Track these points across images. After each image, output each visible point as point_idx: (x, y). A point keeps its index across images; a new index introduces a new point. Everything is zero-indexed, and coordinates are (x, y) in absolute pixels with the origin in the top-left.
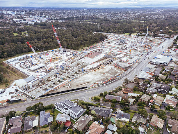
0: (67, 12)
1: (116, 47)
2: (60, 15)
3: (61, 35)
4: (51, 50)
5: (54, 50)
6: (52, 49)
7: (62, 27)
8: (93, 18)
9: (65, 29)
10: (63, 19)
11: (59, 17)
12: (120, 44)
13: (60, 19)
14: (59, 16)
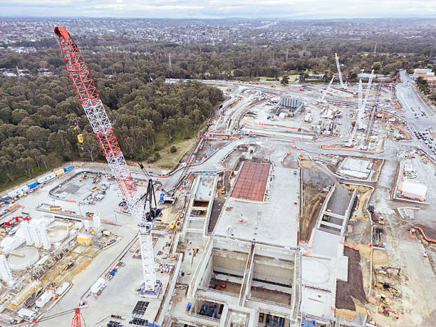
0: (33, 25)
1: (292, 130)
2: (13, 32)
3: (47, 99)
4: (24, 187)
5: (41, 179)
6: (28, 178)
7: (34, 69)
8: (126, 39)
9: (47, 74)
10: (27, 45)
11: (11, 38)
12: (291, 113)
13: (18, 45)
14: (9, 35)
